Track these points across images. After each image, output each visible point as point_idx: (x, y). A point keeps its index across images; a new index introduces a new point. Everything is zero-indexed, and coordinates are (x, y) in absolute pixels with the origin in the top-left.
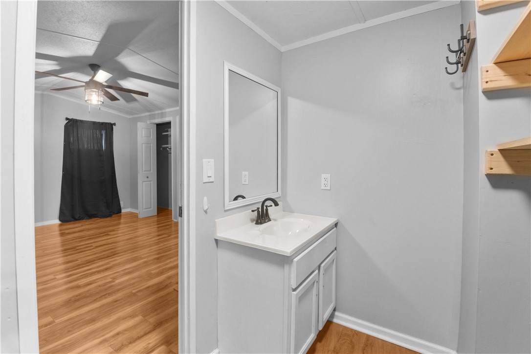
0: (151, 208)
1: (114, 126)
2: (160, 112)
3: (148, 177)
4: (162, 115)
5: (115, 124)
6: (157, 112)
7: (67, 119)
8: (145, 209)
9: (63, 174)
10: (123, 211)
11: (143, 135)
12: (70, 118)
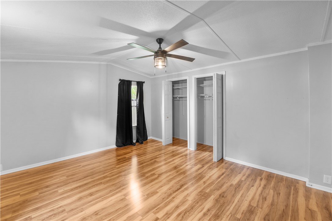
0: (169, 138)
1: (144, 84)
2: (177, 73)
3: (168, 118)
4: (179, 75)
5: (144, 82)
6: (173, 74)
7: (120, 80)
8: (167, 139)
9: (118, 115)
10: (149, 138)
11: (166, 90)
12: (122, 79)
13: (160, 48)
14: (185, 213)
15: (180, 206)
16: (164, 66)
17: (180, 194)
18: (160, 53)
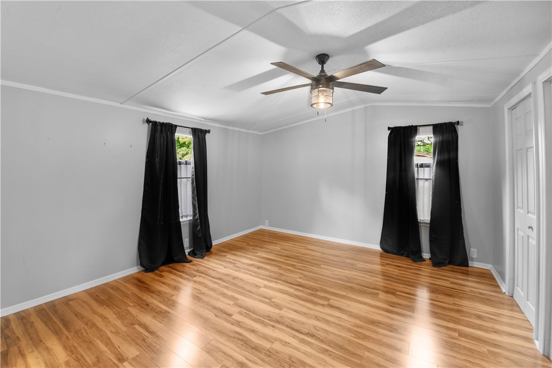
4: (521, 85)
13: (322, 71)
14: (242, 340)
15: (257, 335)
16: (330, 104)
17: (286, 333)
18: (323, 81)
